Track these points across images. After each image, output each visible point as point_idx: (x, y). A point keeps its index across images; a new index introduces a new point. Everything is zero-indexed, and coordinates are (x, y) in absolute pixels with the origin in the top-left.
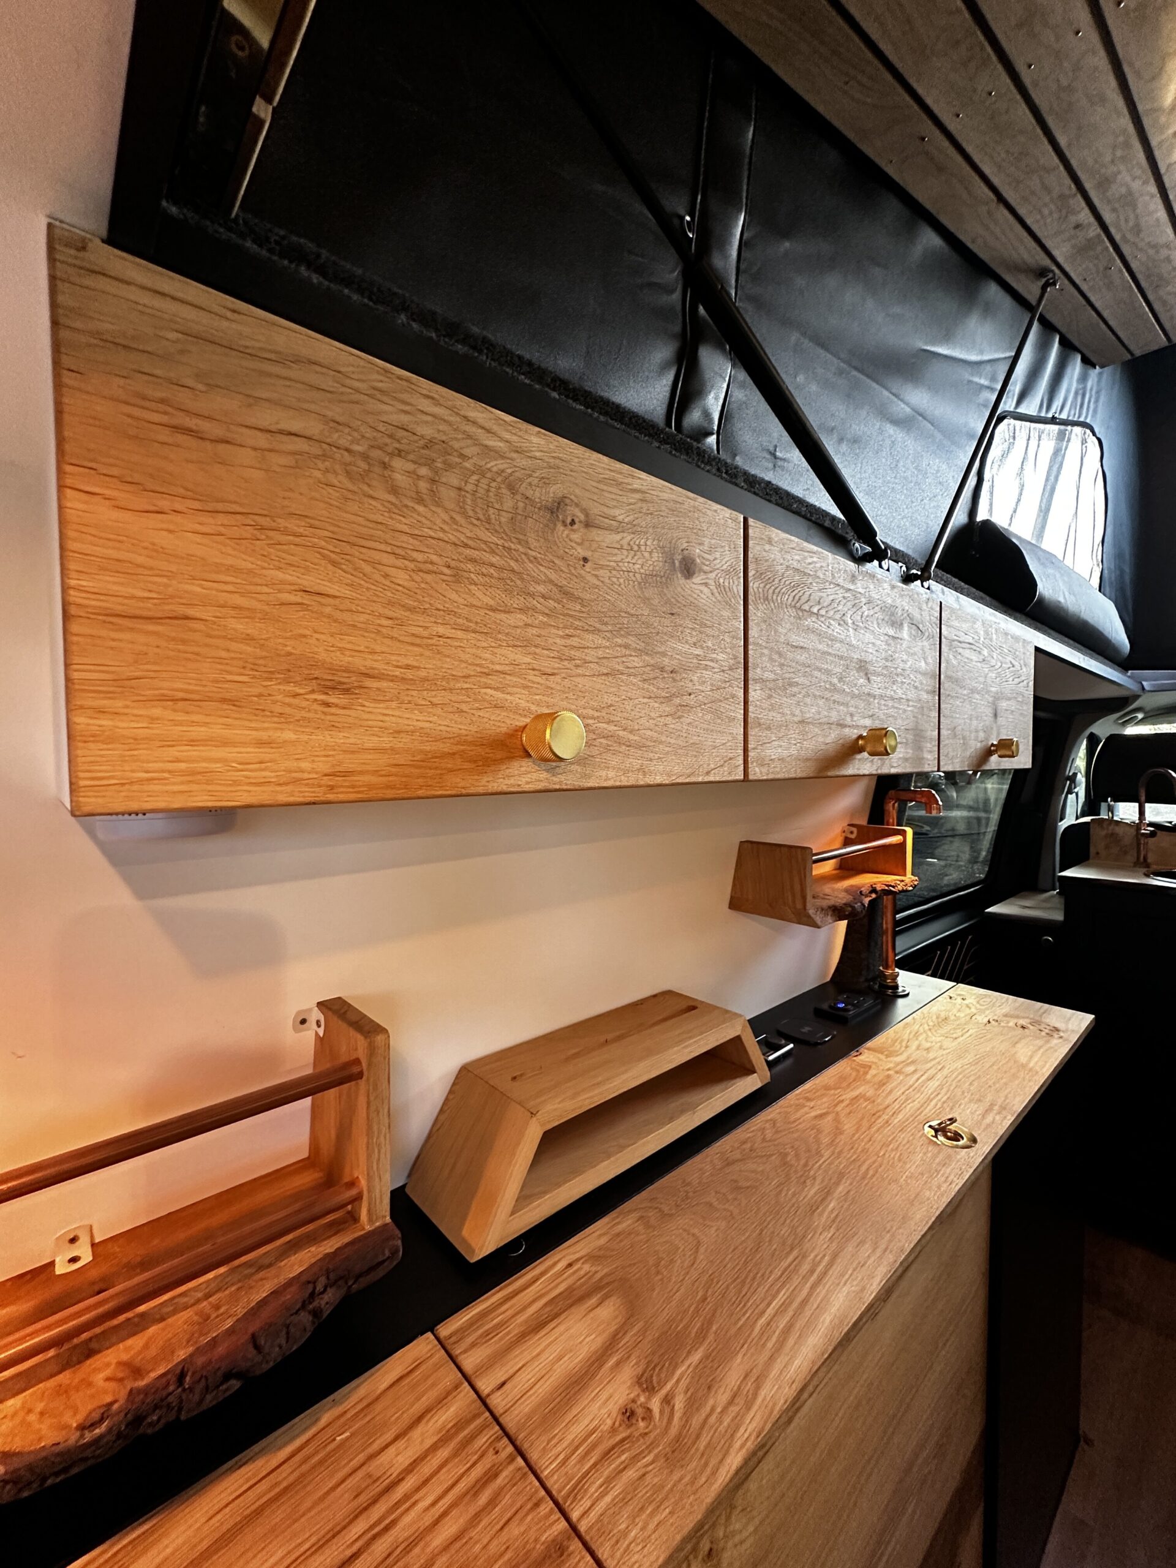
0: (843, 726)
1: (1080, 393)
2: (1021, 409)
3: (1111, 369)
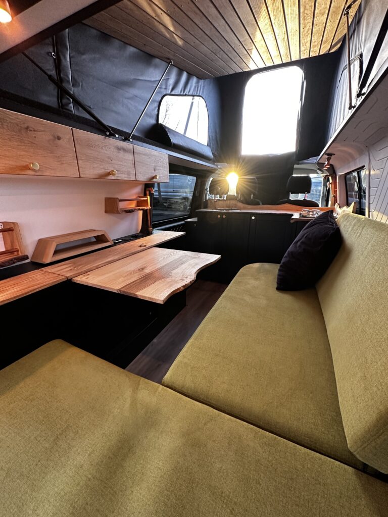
1: (197, 87)
2: (173, 93)
3: (208, 79)
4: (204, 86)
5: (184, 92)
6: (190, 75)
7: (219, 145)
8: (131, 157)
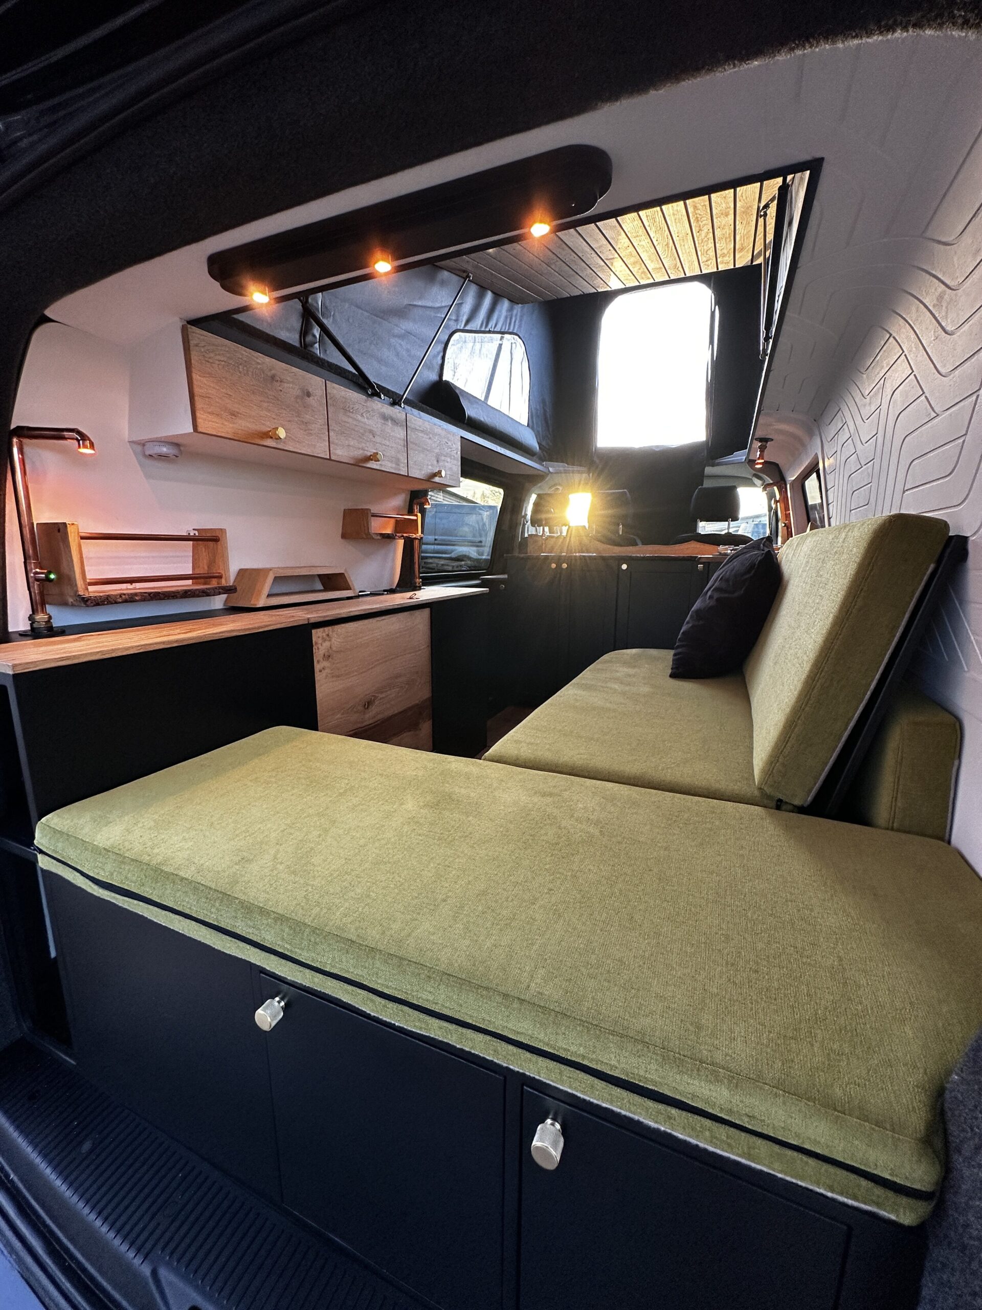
0: (364, 450)
1: (509, 317)
2: (468, 328)
3: (530, 305)
4: (522, 316)
5: (486, 326)
6: (498, 296)
7: (551, 429)
8: (400, 433)
